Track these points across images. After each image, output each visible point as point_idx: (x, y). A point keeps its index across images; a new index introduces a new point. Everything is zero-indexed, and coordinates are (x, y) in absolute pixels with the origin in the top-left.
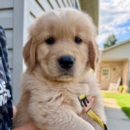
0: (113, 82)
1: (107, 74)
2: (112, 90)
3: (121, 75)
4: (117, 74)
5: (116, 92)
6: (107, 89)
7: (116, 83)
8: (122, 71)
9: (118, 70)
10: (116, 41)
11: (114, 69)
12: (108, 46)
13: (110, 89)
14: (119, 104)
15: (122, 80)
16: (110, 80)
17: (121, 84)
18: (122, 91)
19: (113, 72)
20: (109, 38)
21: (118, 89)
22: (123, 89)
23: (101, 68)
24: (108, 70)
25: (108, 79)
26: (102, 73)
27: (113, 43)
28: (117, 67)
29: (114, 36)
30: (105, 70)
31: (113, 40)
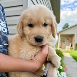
0: (68, 45)
1: (65, 42)
2: (67, 49)
4: (70, 41)
5: (69, 50)
6: (65, 49)
7: (69, 46)
8: (72, 40)
10: (68, 26)
11: (68, 39)
16: (66, 44)
17: (71, 46)
18: (72, 50)
19: (67, 41)
20: (65, 25)
21: (70, 49)
22: (72, 48)
23: (62, 39)
24: (65, 40)
28: (69, 38)
29: (67, 24)
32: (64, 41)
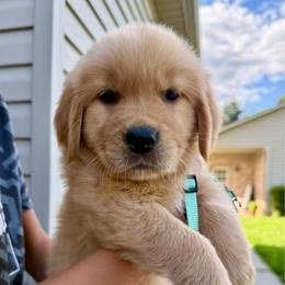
1: (224, 178)
3: (252, 179)
7: (242, 196)
9: (246, 169)
11: (238, 169)
15: (253, 190)
17: (253, 198)
18: (254, 212)
19: (235, 175)
21: (247, 209)
22: (256, 207)
23: (211, 167)
24: (224, 172)
27: (234, 118)
28: (243, 165)
30: (219, 172)
31: (233, 112)
32: (222, 175)
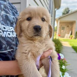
1: (64, 29)
2: (67, 37)
3: (71, 29)
4: (69, 29)
6: (64, 37)
7: (69, 34)
8: (72, 27)
9: (70, 27)
10: (69, 11)
11: (68, 27)
12: (65, 14)
13: (65, 37)
14: (70, 45)
15: (72, 32)
16: (66, 32)
17: (71, 34)
18: (72, 38)
20: (66, 9)
21: (70, 37)
22: (72, 37)
23: (61, 26)
24: (64, 27)
25: (65, 32)
26: (61, 28)
27: (68, 12)
29: (68, 8)
31: (67, 10)
